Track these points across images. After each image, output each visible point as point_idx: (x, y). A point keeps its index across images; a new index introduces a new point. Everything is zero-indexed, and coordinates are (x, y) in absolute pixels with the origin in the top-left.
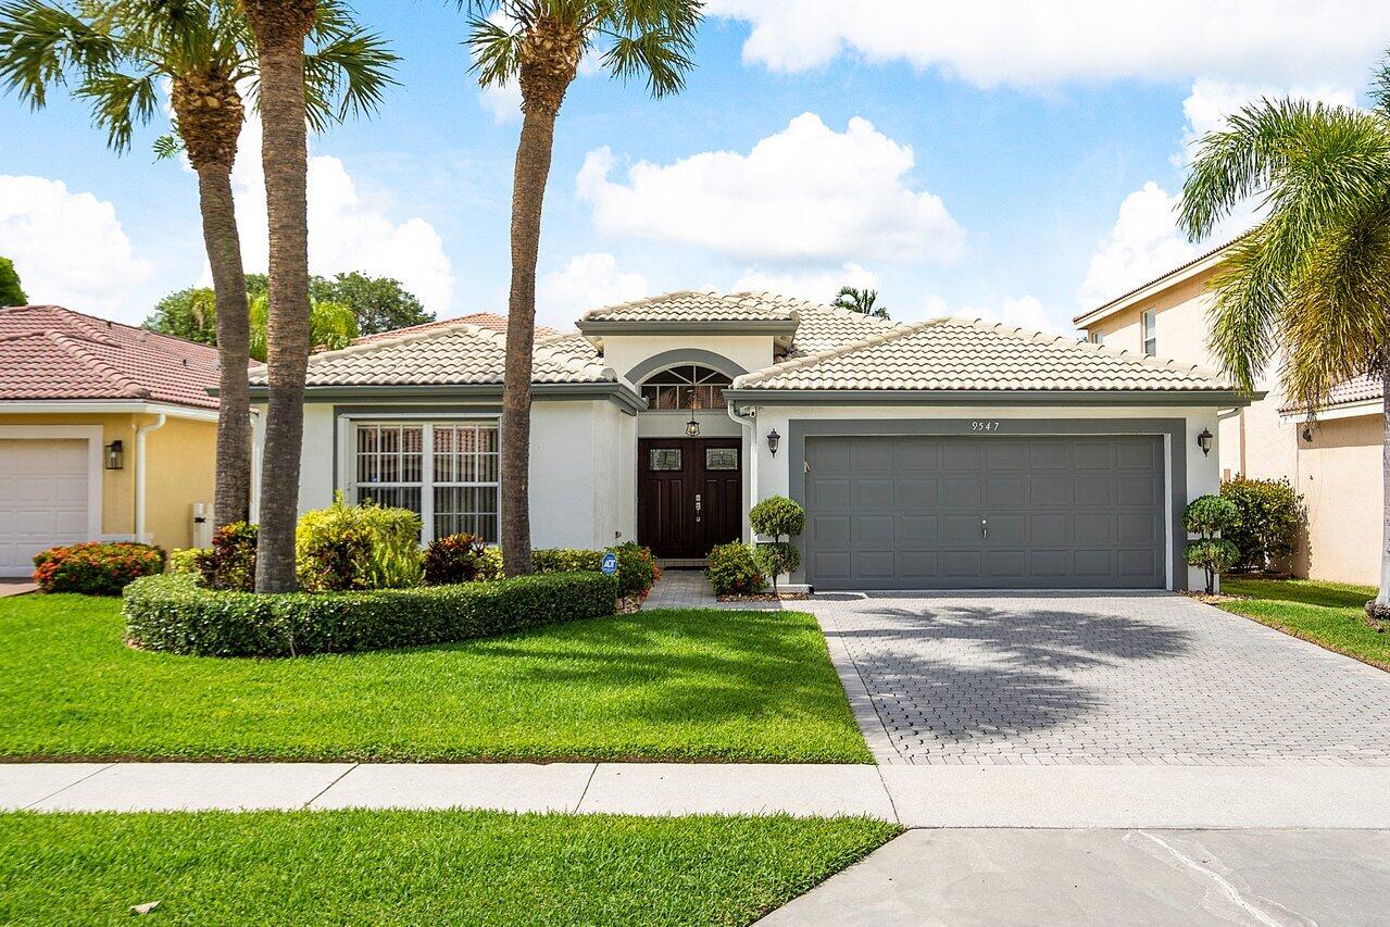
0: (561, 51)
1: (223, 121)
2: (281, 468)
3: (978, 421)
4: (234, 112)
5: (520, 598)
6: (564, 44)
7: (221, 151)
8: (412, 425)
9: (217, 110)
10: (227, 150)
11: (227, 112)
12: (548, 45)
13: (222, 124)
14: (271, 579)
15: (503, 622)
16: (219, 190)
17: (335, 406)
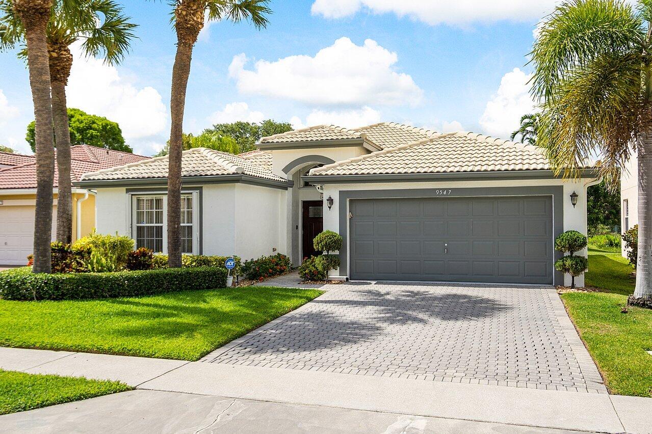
0: (190, 15)
1: (59, 63)
2: (41, 218)
3: (439, 189)
4: (64, 58)
5: (153, 278)
6: (192, 12)
7: (59, 76)
8: (158, 197)
9: (56, 58)
10: (62, 75)
11: (61, 58)
12: (184, 13)
13: (58, 64)
14: (37, 267)
15: (145, 289)
16: (58, 94)
17: (126, 189)
